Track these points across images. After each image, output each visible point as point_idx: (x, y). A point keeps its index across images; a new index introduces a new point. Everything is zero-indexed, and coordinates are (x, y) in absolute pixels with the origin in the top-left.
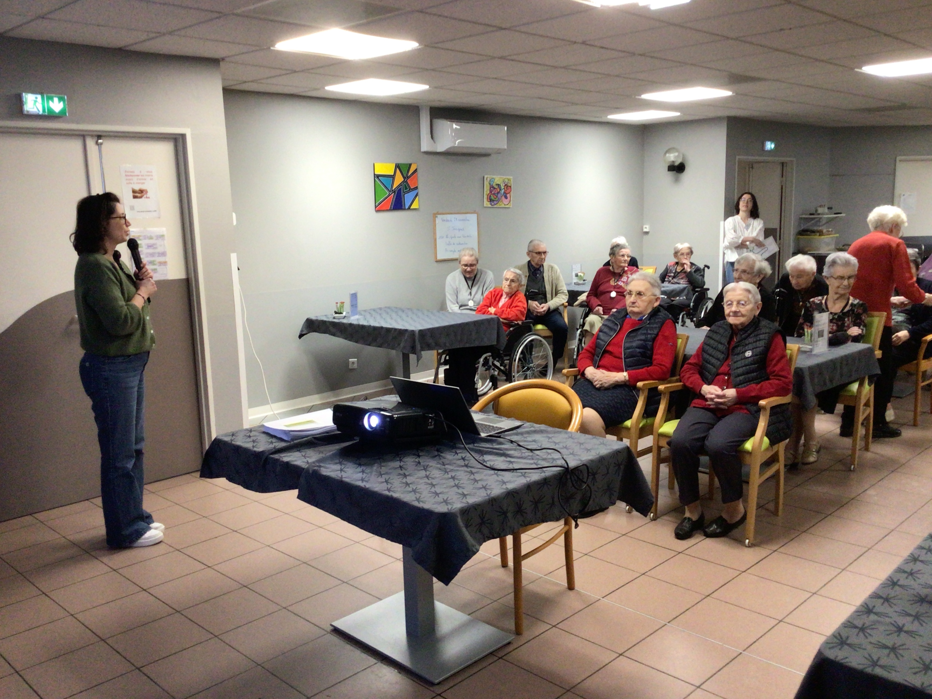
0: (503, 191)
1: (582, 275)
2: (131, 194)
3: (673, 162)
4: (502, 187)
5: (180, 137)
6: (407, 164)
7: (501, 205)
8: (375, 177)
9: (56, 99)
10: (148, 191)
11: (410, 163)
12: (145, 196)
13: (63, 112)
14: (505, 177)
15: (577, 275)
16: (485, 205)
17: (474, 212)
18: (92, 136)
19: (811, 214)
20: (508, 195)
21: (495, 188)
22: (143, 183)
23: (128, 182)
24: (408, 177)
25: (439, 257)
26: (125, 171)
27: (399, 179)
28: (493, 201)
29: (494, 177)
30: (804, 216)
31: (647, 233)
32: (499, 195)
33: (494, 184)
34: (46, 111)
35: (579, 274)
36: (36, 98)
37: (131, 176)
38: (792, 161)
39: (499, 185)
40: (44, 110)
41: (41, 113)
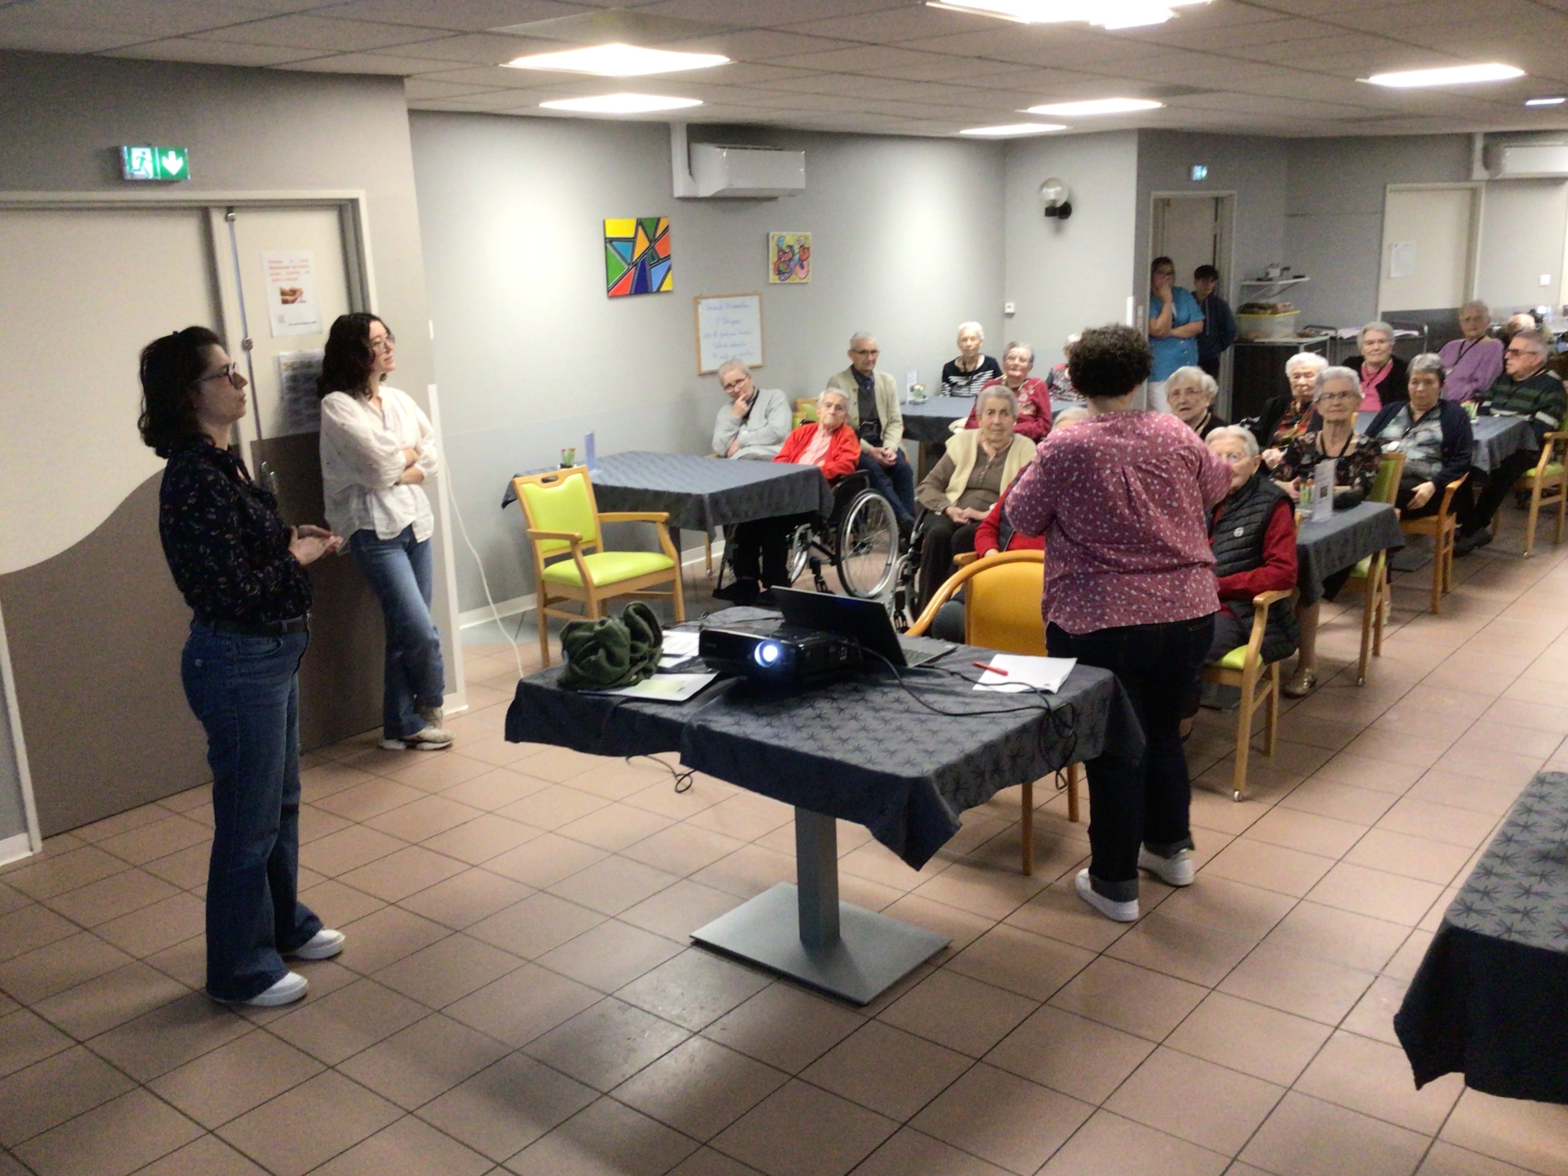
0: (797, 257)
1: (922, 389)
2: (279, 298)
3: (1054, 201)
4: (797, 251)
5: (350, 205)
6: (652, 219)
7: (794, 279)
8: (606, 243)
9: (172, 154)
10: (304, 290)
11: (658, 216)
12: (299, 299)
13: (182, 175)
14: (800, 233)
15: (912, 389)
16: (771, 281)
17: (755, 293)
18: (219, 207)
19: (1259, 280)
20: (805, 263)
21: (785, 253)
22: (296, 279)
23: (275, 277)
24: (656, 240)
25: (705, 368)
26: (270, 262)
27: (642, 244)
28: (784, 273)
29: (784, 233)
30: (1248, 283)
31: (1011, 315)
32: (792, 264)
33: (784, 247)
34: (159, 171)
35: (917, 387)
36: (144, 153)
37: (277, 268)
38: (1231, 195)
39: (791, 247)
40: (155, 174)
41: (151, 176)
